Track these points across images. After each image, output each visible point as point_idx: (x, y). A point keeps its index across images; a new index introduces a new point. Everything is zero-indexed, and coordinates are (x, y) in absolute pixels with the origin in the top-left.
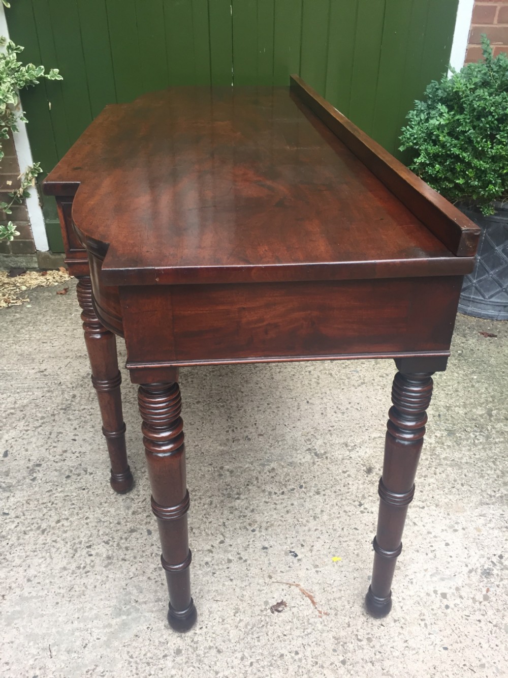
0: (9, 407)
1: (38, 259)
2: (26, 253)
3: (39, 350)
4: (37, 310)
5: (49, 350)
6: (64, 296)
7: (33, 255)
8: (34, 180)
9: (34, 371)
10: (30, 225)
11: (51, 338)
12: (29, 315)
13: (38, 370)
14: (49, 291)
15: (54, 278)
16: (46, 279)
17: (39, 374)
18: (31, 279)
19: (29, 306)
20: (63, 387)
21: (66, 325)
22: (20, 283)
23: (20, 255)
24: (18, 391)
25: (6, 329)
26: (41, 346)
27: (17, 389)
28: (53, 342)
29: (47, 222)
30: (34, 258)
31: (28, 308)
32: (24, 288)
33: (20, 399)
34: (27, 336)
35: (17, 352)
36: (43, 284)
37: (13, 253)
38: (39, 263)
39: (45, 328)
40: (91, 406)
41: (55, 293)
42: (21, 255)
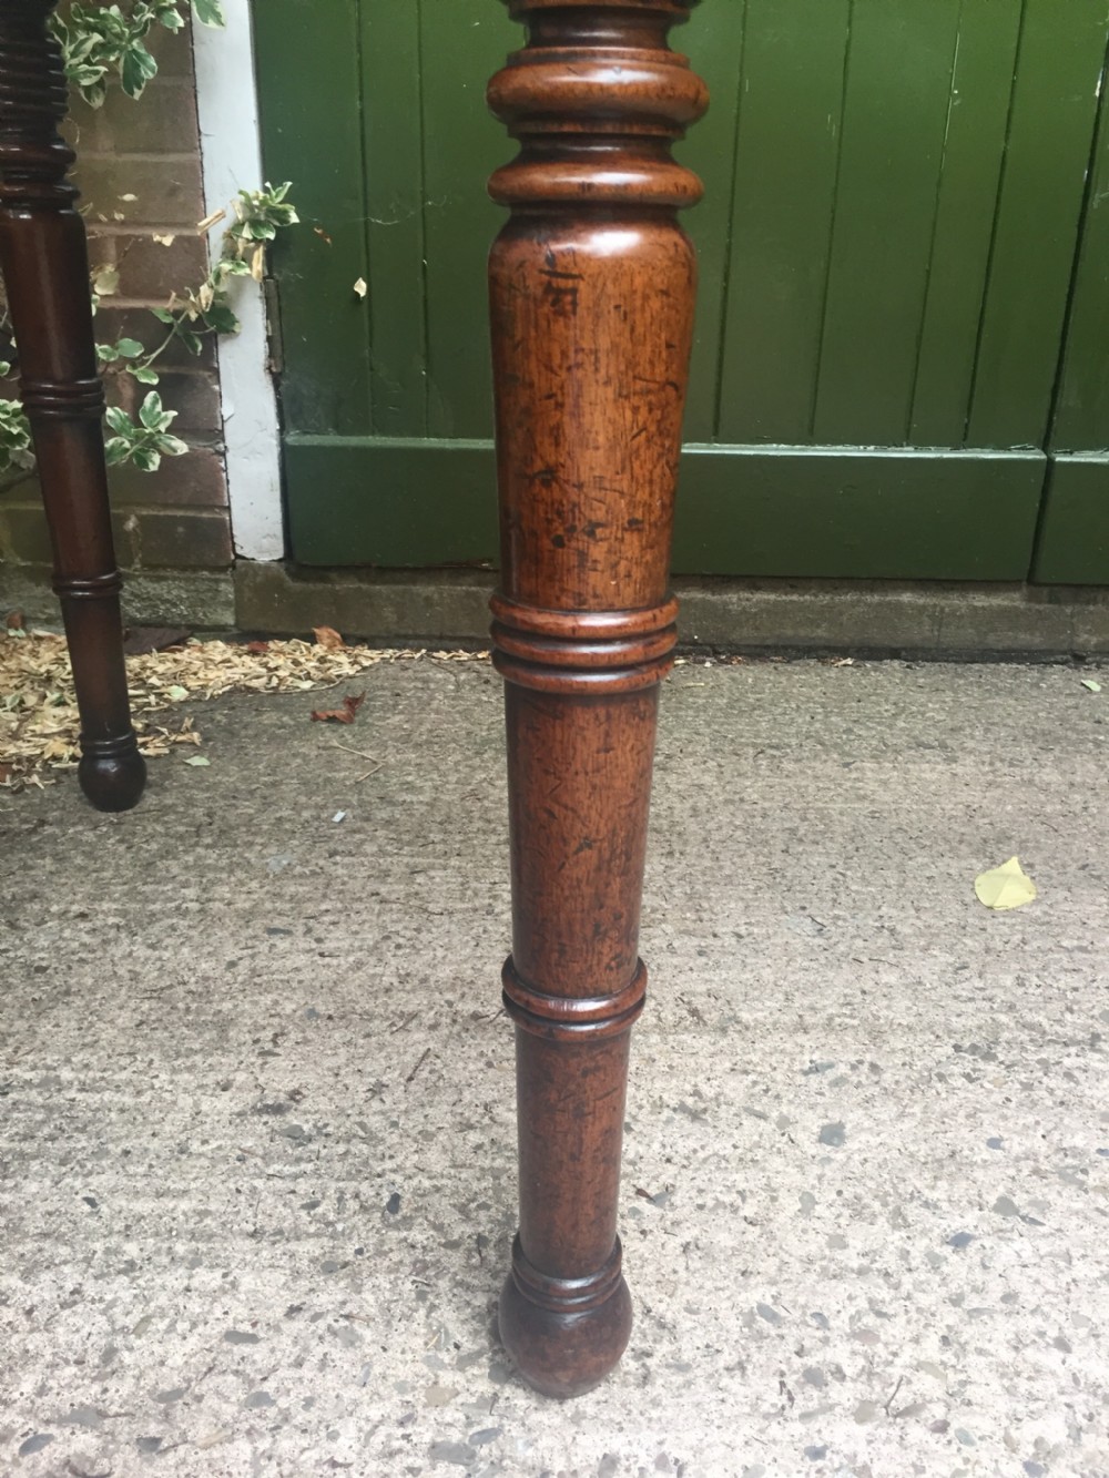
0: (64, 1401)
1: (238, 591)
2: (195, 569)
3: (254, 973)
4: (232, 777)
5: (306, 975)
6: (343, 729)
7: (222, 576)
8: (259, 256)
9: (225, 1103)
10: (223, 454)
11: (310, 908)
12: (201, 796)
13: (250, 1097)
14: (277, 707)
15: (296, 663)
16: (265, 665)
17: (259, 1125)
18: (207, 662)
19: (197, 761)
20: (418, 1235)
21: (370, 848)
22: (161, 676)
23: (168, 573)
24: (131, 1249)
25: (89, 855)
26: (264, 948)
27: (127, 1233)
28: (319, 931)
29: (291, 439)
30: (223, 586)
31: (197, 768)
32: (178, 694)
33: (141, 1328)
34: (191, 893)
35: (135, 976)
36: (255, 683)
37: (144, 565)
38: (239, 608)
39: (276, 860)
40: (649, 1438)
41: (306, 717)
42: (176, 573)
